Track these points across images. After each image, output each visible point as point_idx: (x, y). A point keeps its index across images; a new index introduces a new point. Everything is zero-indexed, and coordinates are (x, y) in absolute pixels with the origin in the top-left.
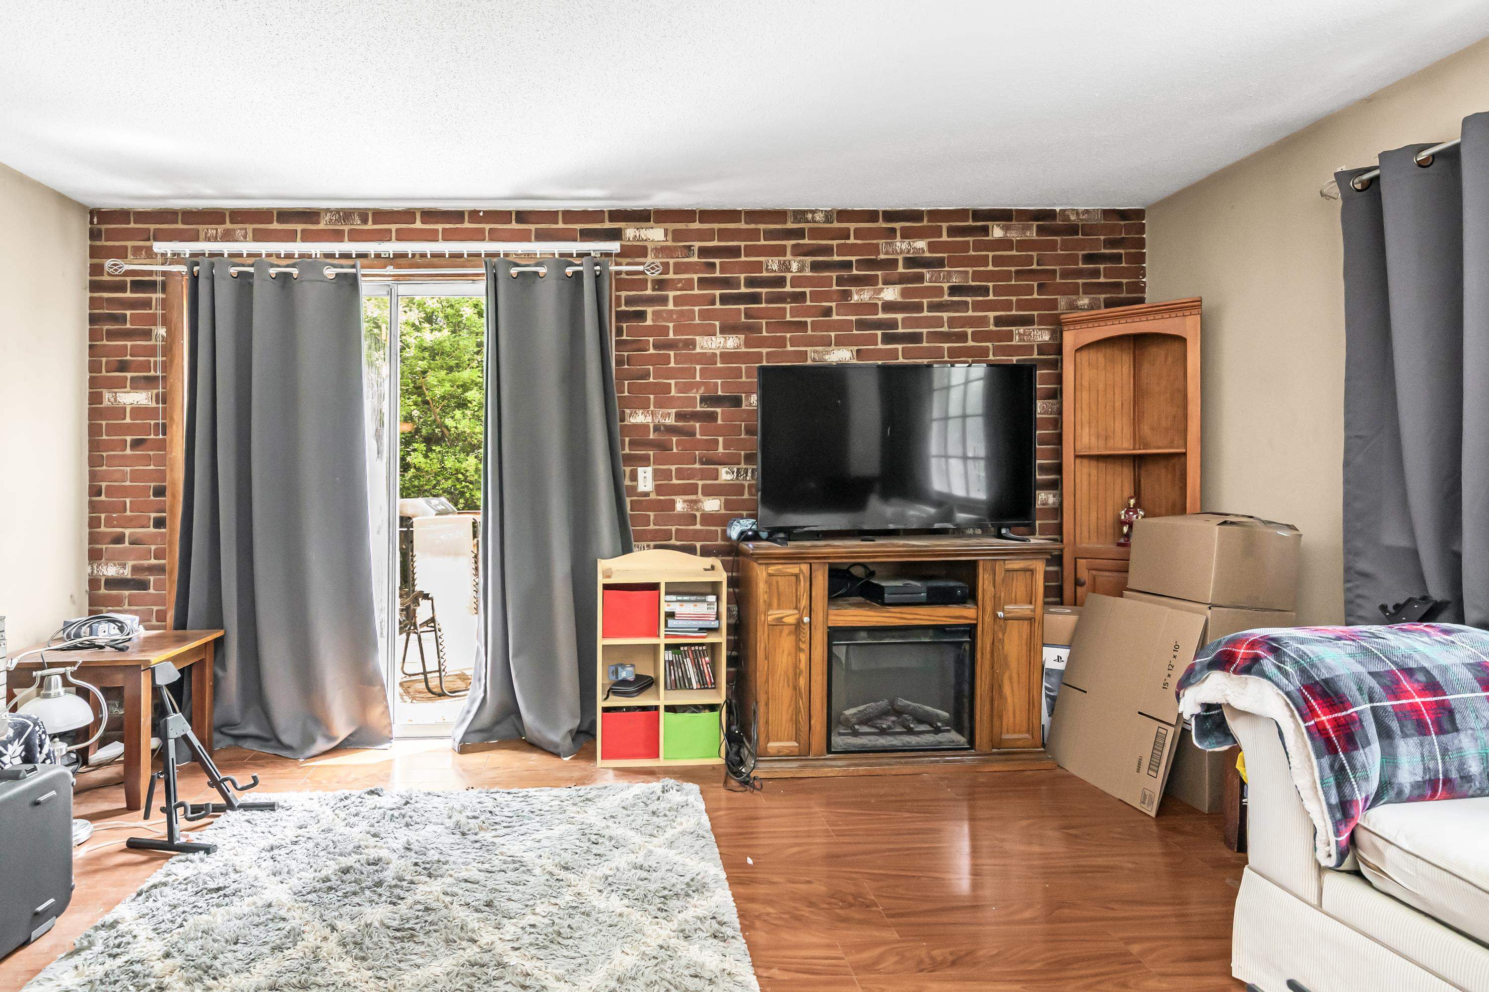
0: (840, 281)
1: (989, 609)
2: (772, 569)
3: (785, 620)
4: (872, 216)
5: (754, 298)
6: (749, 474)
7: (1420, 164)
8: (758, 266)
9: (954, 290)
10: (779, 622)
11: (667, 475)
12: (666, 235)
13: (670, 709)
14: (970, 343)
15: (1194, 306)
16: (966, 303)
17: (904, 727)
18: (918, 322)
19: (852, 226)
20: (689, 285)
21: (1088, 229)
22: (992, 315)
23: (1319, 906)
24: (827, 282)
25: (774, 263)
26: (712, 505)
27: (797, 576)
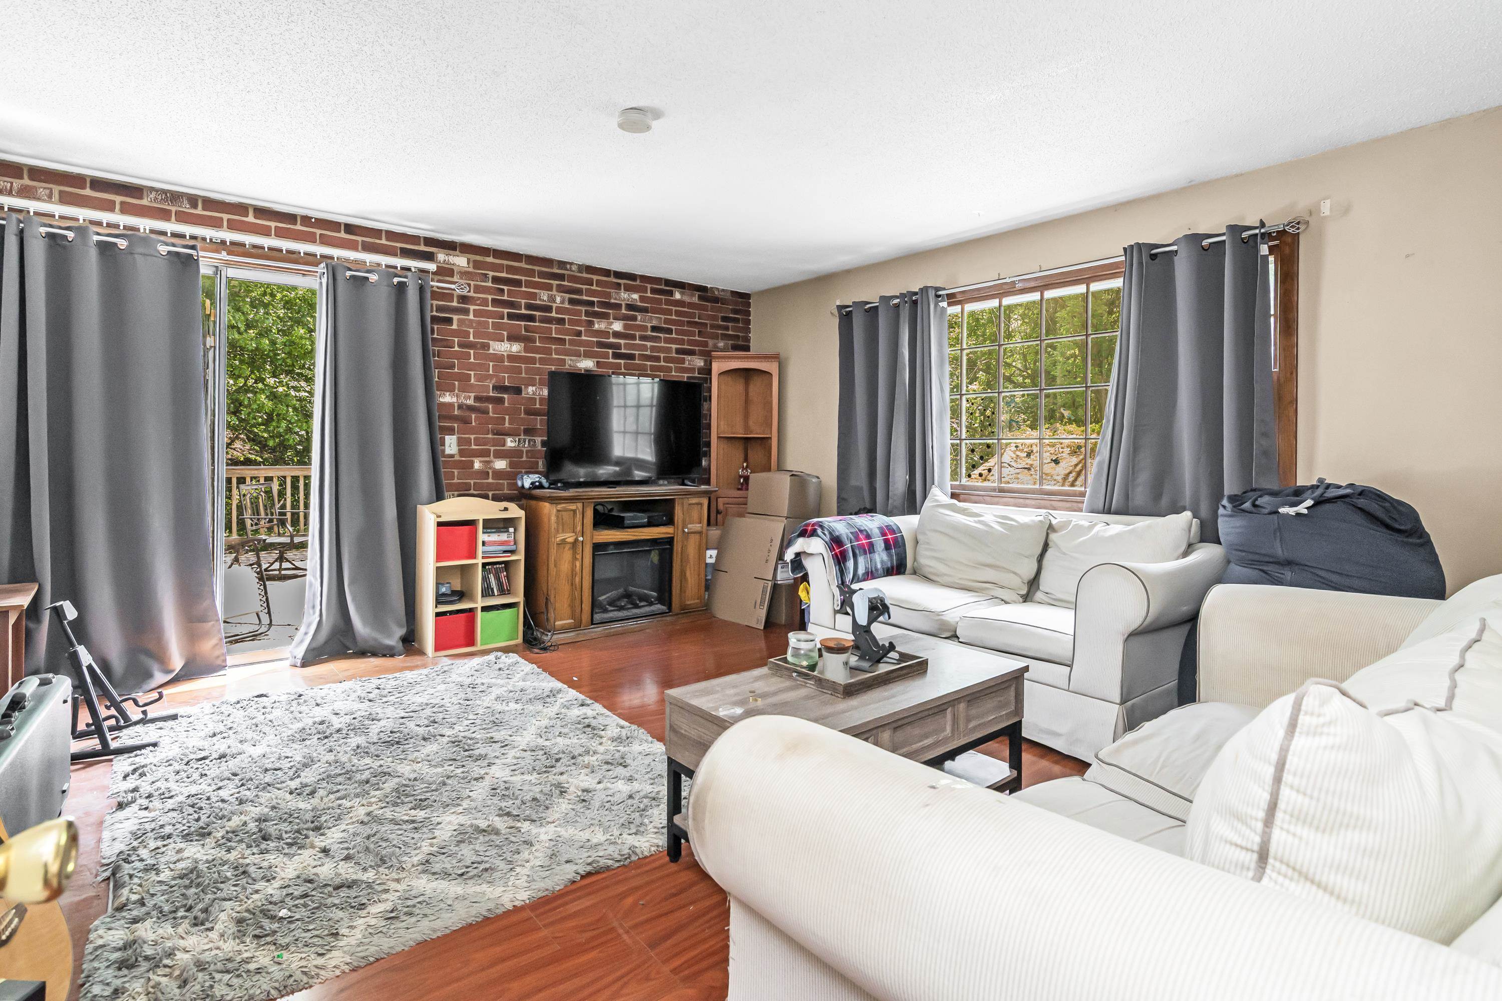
0: (587, 314)
1: (680, 528)
2: (560, 507)
3: (567, 540)
4: (607, 272)
5: (531, 318)
6: (527, 443)
7: (866, 311)
8: (534, 296)
9: (654, 329)
10: (563, 542)
11: (468, 442)
12: (468, 263)
13: (485, 609)
14: (662, 363)
15: (776, 357)
16: (660, 337)
17: (632, 604)
18: (633, 347)
19: (595, 277)
20: (485, 302)
21: (723, 301)
22: (674, 346)
23: (834, 629)
24: (579, 313)
25: (544, 296)
26: (501, 464)
27: (574, 511)
